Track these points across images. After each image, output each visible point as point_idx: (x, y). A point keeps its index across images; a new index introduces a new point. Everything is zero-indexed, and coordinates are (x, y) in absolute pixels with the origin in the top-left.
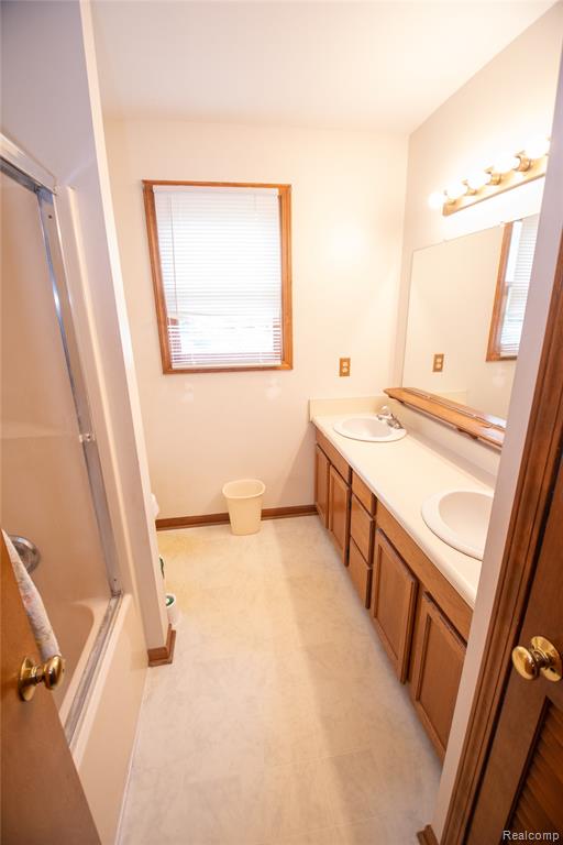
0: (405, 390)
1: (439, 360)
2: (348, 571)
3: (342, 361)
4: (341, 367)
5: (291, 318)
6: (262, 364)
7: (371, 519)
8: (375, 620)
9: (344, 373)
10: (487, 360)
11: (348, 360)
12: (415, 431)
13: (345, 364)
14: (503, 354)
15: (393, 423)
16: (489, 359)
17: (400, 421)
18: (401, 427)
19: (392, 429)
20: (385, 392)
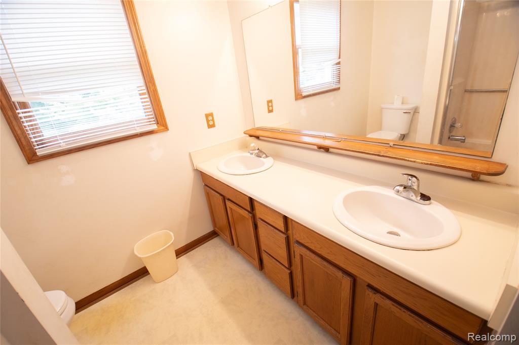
0: (258, 129)
1: (270, 104)
2: (265, 274)
3: (207, 116)
4: (208, 121)
5: (154, 84)
6: (139, 131)
7: (284, 236)
8: (305, 307)
9: (211, 126)
10: (296, 100)
11: (211, 115)
12: (277, 156)
13: (210, 118)
14: (304, 94)
15: (261, 154)
16: (296, 99)
17: (265, 152)
18: (267, 156)
19: (262, 159)
20: (245, 133)
